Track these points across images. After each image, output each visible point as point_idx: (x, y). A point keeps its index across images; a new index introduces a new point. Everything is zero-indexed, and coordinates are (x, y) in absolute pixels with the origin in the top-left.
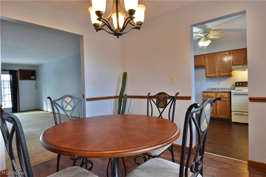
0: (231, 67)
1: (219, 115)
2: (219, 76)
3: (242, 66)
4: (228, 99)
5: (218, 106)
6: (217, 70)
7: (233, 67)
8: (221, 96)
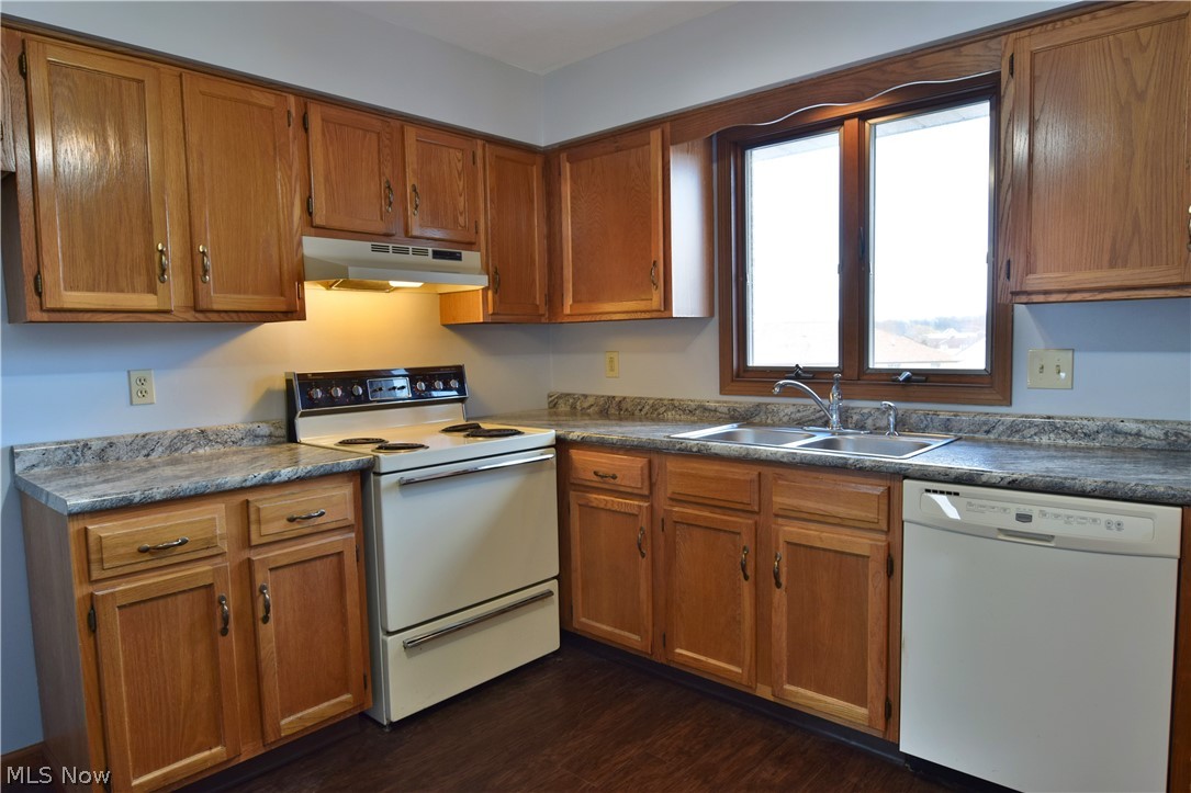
0: (300, 243)
1: (284, 717)
2: (190, 316)
3: (375, 249)
4: (353, 535)
5: (268, 631)
6: (171, 246)
7: (314, 247)
8: (291, 520)
